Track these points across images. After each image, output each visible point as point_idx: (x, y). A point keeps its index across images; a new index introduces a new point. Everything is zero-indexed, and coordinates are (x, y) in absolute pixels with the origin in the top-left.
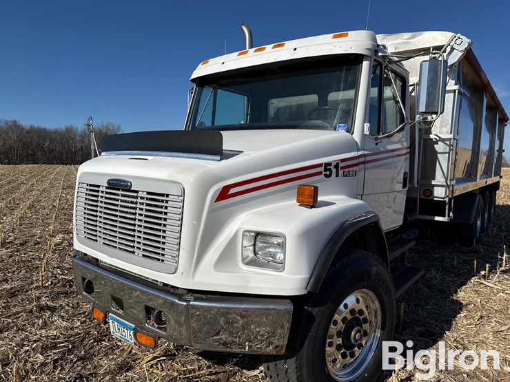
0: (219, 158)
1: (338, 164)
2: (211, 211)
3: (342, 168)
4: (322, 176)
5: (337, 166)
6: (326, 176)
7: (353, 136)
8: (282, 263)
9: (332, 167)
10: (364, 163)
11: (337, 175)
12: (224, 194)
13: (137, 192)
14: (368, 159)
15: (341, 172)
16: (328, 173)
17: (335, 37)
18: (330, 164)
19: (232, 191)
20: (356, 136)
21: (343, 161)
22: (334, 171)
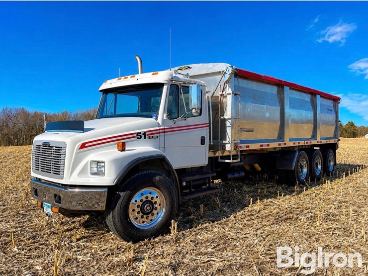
0: (82, 131)
1: (145, 133)
2: (76, 153)
3: (147, 135)
4: (136, 138)
5: (144, 134)
6: (138, 138)
7: (158, 121)
8: (104, 173)
9: (141, 134)
10: (165, 132)
11: (145, 138)
12: (83, 146)
13: (52, 147)
14: (166, 130)
15: (147, 137)
16: (139, 137)
17: (153, 74)
18: (140, 133)
19: (87, 145)
20: (160, 120)
21: (147, 131)
22: (143, 136)
